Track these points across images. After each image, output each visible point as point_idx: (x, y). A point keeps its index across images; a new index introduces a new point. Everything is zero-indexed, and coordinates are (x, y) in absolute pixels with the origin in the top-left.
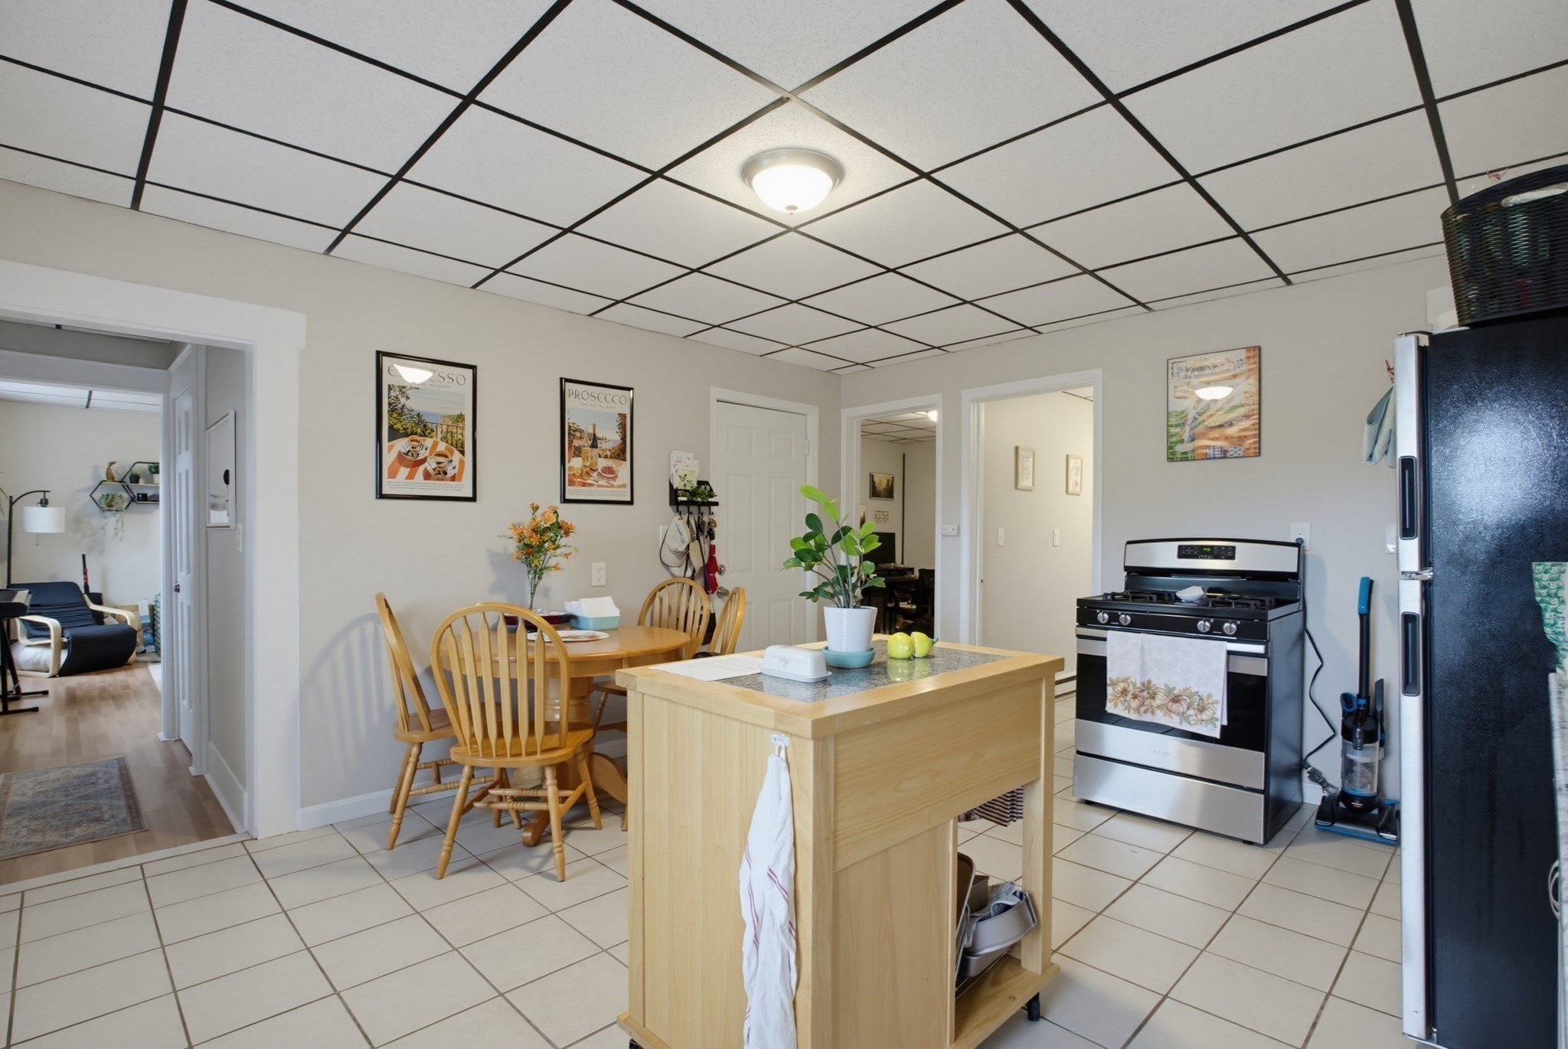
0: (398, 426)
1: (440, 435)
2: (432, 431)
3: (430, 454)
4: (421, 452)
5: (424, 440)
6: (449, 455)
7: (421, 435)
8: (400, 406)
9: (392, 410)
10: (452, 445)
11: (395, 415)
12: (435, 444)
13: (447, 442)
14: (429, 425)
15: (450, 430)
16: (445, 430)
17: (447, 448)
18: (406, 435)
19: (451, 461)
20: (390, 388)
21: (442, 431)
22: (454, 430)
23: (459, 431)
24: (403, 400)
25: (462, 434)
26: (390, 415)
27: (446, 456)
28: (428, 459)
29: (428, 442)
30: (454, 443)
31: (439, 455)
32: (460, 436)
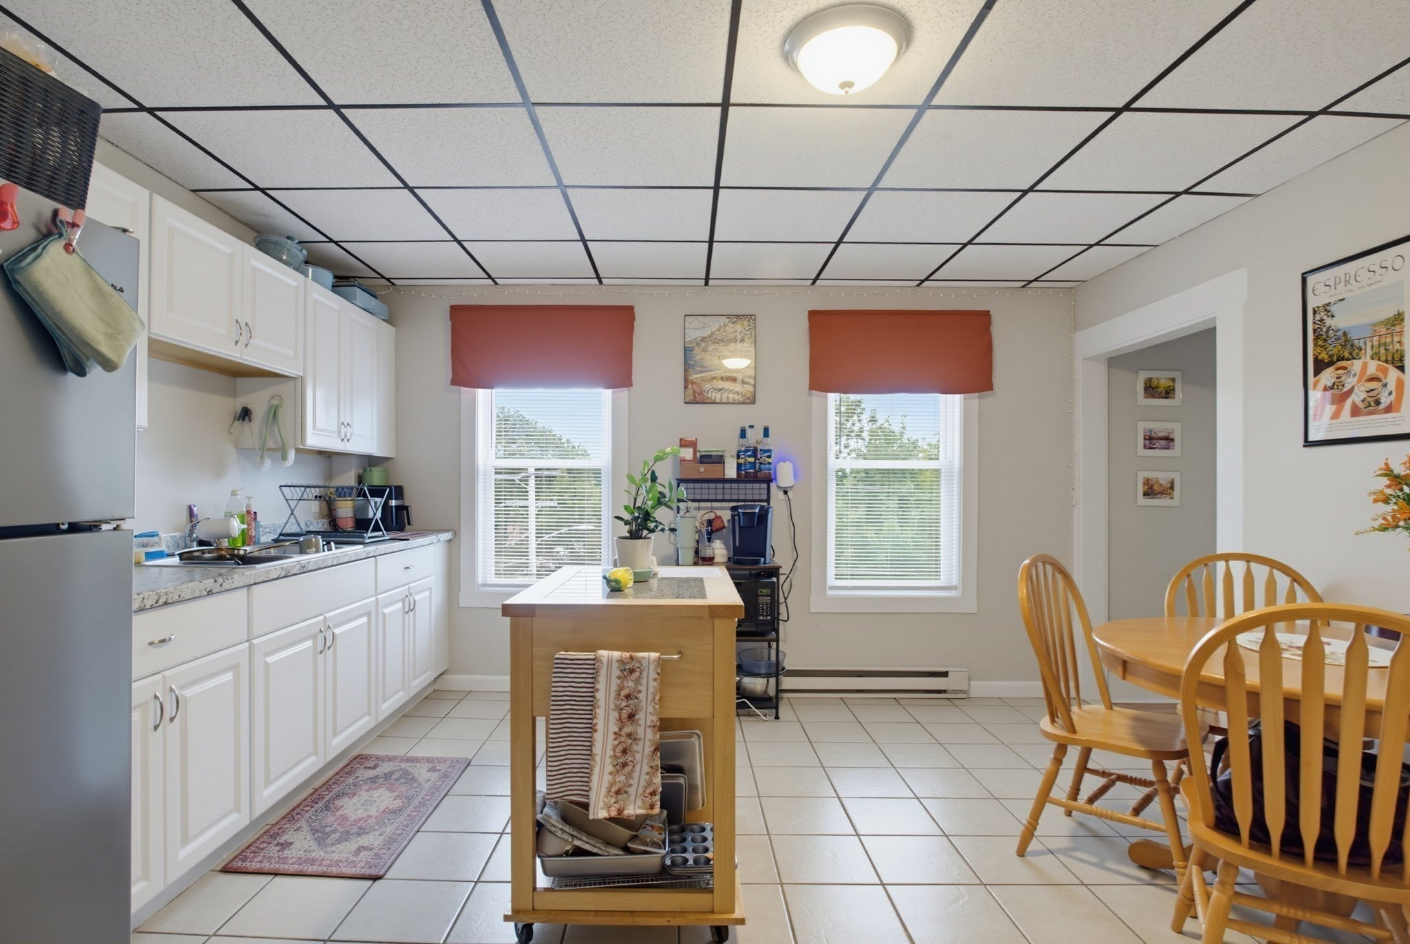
0: (1324, 356)
1: (1369, 352)
2: (1360, 349)
3: (1359, 381)
4: (1349, 380)
5: (1352, 364)
6: (1382, 376)
7: (1348, 359)
8: (1324, 330)
9: (1317, 338)
10: (1386, 362)
11: (1320, 343)
12: (1365, 366)
13: (1379, 360)
14: (1356, 342)
15: (1383, 340)
16: (1376, 343)
17: (1379, 369)
18: (1331, 364)
19: (1385, 385)
20: (1315, 312)
21: (1372, 346)
22: (1389, 340)
23: (1396, 339)
24: (1328, 322)
25: (1399, 342)
26: (1315, 345)
27: (1378, 380)
28: (1356, 390)
29: (1356, 365)
30: (1390, 358)
31: (1371, 379)
32: (1397, 346)
